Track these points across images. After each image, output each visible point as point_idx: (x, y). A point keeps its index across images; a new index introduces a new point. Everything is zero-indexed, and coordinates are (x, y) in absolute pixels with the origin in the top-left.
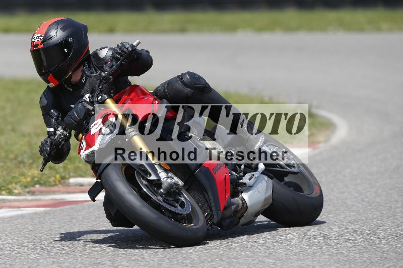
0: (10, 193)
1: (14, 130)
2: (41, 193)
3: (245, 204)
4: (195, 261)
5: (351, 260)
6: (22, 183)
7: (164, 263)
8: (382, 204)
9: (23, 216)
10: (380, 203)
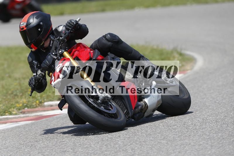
0: (11, 114)
1: (10, 77)
2: (29, 112)
3: (147, 105)
4: (121, 146)
5: (211, 138)
6: (17, 107)
7: (103, 148)
8: (226, 103)
9: (19, 127)
10: (225, 103)
